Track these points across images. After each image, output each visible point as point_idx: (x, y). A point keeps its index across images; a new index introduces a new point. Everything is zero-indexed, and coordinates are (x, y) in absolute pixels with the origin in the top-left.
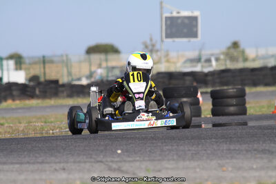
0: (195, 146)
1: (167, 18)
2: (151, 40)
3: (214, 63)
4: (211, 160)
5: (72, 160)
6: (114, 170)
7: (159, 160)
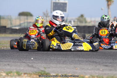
0: (64, 58)
1: (54, 3)
2: (47, 11)
3: (73, 23)
4: (71, 64)
5: (12, 61)
6: (30, 66)
7: (49, 63)
